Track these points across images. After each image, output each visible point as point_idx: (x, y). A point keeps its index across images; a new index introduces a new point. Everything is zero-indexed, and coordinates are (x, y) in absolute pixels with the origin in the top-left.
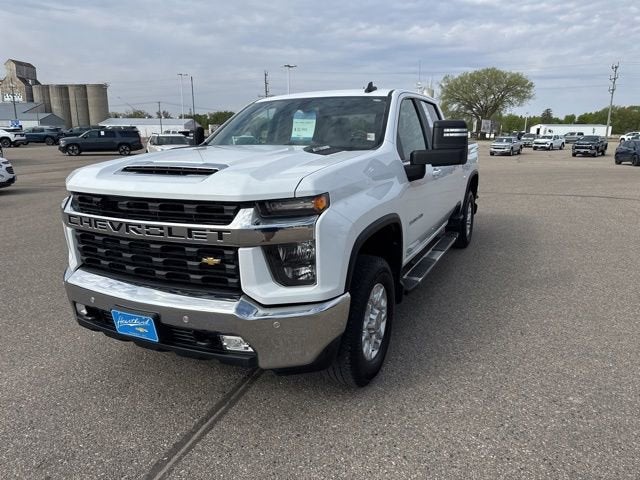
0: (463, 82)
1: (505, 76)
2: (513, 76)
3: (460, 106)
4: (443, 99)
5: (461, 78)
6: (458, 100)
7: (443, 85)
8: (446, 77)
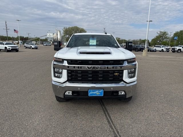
0: (69, 29)
1: (80, 29)
2: (82, 29)
3: (69, 36)
4: (64, 34)
5: (68, 28)
6: (68, 34)
7: (64, 30)
8: (64, 28)
